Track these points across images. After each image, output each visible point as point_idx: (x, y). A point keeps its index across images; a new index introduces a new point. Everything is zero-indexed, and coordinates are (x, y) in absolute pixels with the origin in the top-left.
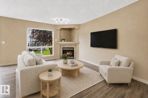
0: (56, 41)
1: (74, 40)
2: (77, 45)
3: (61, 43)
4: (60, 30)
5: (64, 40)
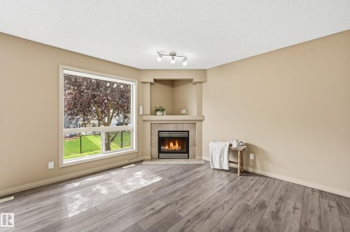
0: (141, 113)
1: (184, 111)
2: (198, 124)
3: (154, 118)
4: (151, 84)
5: (163, 110)
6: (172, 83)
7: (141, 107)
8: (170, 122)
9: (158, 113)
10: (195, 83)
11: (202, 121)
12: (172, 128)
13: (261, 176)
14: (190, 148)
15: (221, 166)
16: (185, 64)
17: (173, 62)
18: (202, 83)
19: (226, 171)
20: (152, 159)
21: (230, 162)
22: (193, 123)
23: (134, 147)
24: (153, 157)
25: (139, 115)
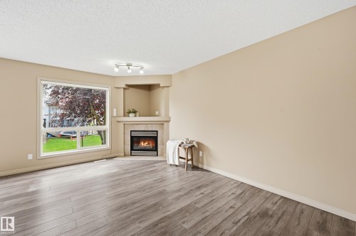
0: (115, 115)
1: (157, 113)
2: (165, 124)
3: (126, 119)
4: (124, 89)
5: (135, 112)
6: (149, 88)
7: (115, 110)
8: (141, 123)
9: (131, 115)
10: (163, 87)
11: (168, 121)
12: (142, 128)
13: (207, 171)
14: (159, 146)
15: (174, 162)
16: (142, 72)
17: (129, 71)
18: (168, 87)
19: (177, 166)
20: (125, 155)
21: (180, 158)
22: (162, 124)
23: (108, 145)
24: (126, 154)
25: (112, 117)
